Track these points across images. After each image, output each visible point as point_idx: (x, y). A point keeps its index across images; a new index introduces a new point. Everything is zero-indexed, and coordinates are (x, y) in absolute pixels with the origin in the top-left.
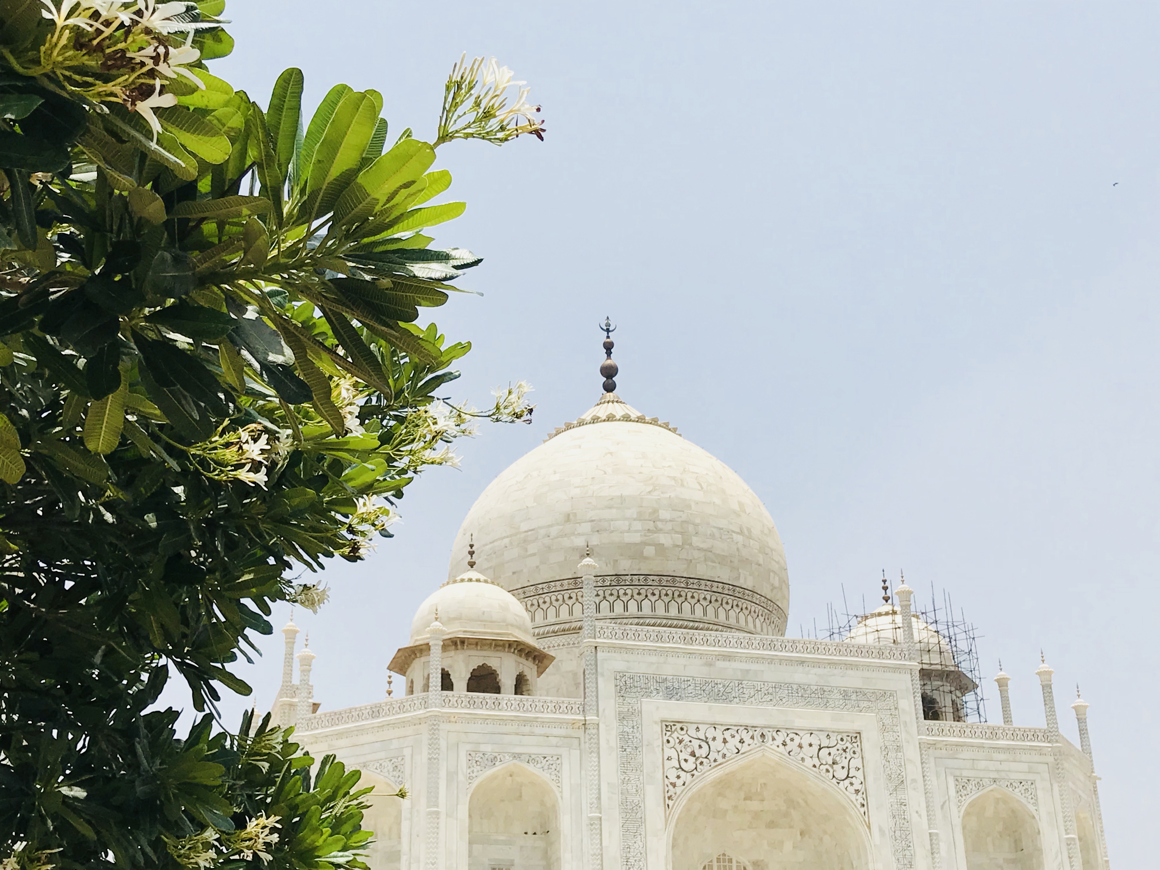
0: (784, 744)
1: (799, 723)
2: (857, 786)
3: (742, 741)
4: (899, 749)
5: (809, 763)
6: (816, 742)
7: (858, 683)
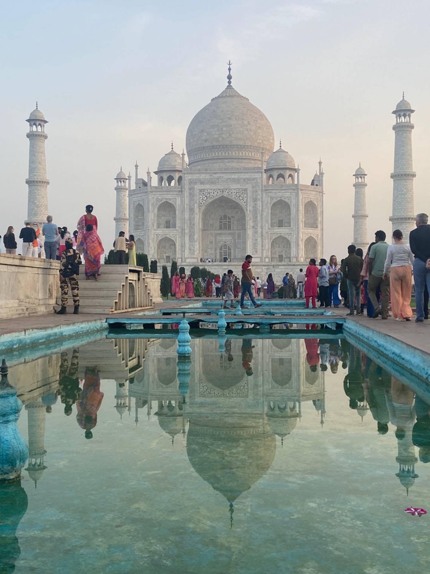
0: (228, 192)
1: (232, 187)
2: (245, 201)
3: (218, 193)
4: (256, 192)
5: (233, 196)
6: (235, 191)
7: (248, 177)
